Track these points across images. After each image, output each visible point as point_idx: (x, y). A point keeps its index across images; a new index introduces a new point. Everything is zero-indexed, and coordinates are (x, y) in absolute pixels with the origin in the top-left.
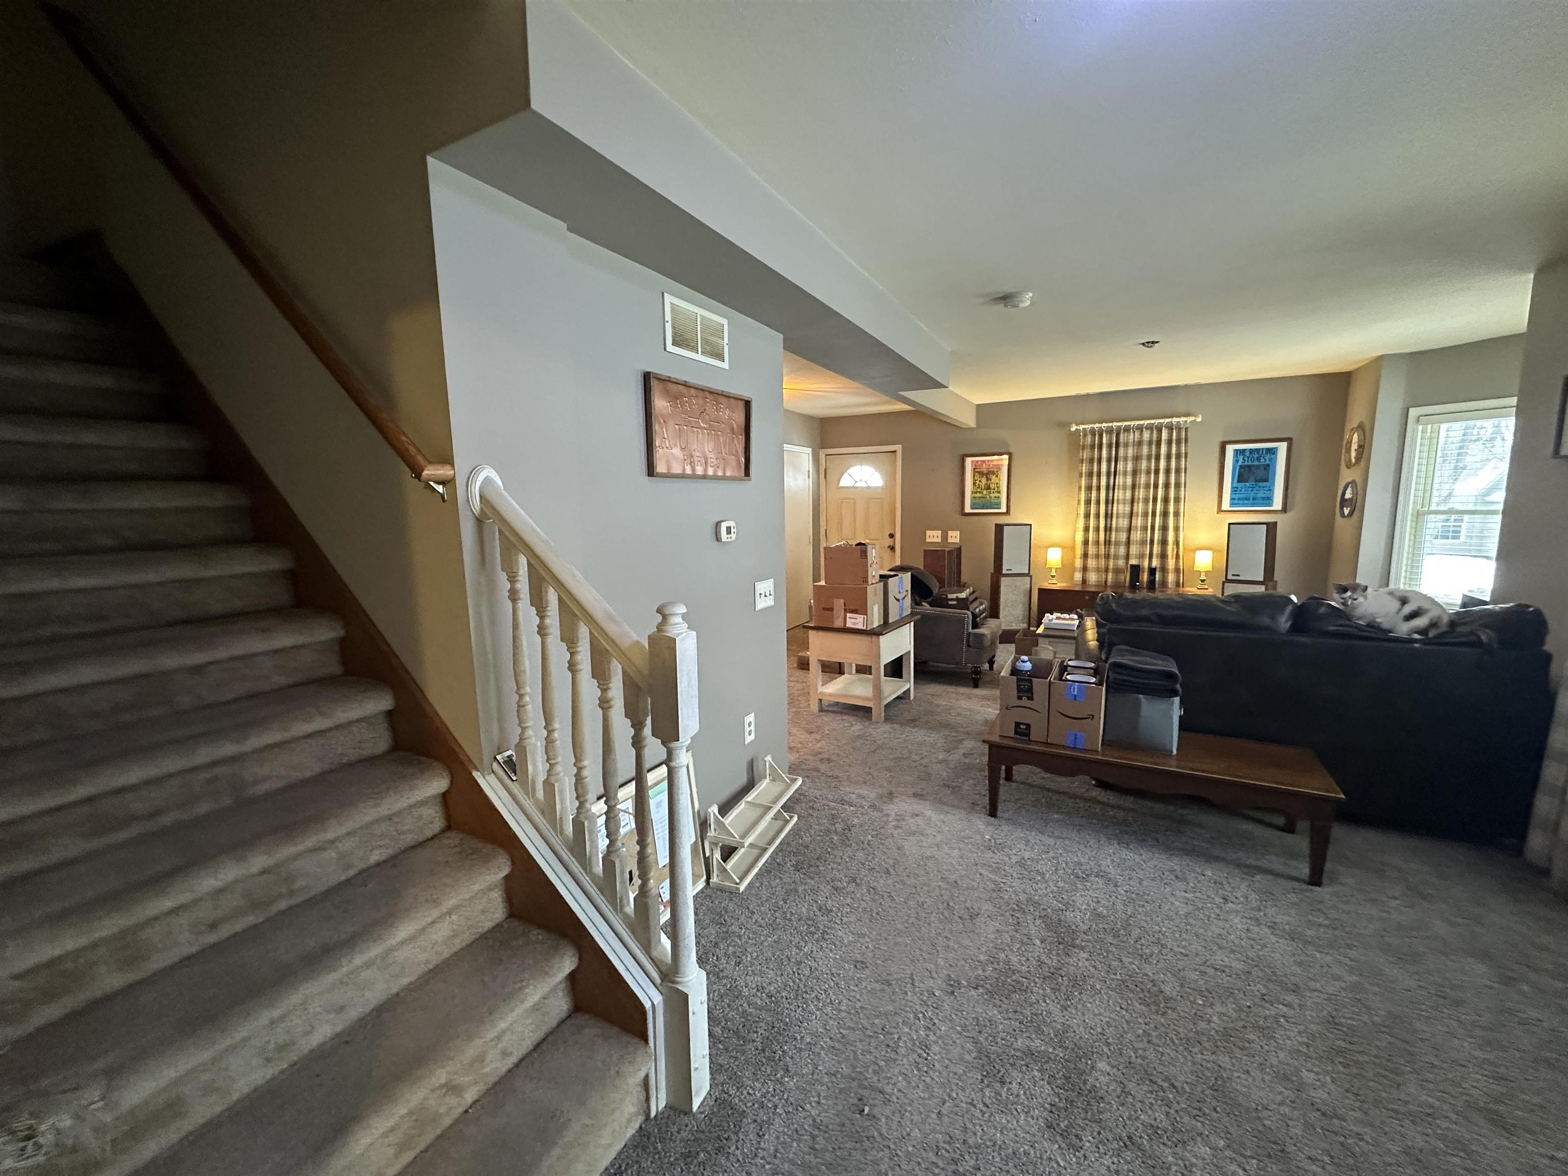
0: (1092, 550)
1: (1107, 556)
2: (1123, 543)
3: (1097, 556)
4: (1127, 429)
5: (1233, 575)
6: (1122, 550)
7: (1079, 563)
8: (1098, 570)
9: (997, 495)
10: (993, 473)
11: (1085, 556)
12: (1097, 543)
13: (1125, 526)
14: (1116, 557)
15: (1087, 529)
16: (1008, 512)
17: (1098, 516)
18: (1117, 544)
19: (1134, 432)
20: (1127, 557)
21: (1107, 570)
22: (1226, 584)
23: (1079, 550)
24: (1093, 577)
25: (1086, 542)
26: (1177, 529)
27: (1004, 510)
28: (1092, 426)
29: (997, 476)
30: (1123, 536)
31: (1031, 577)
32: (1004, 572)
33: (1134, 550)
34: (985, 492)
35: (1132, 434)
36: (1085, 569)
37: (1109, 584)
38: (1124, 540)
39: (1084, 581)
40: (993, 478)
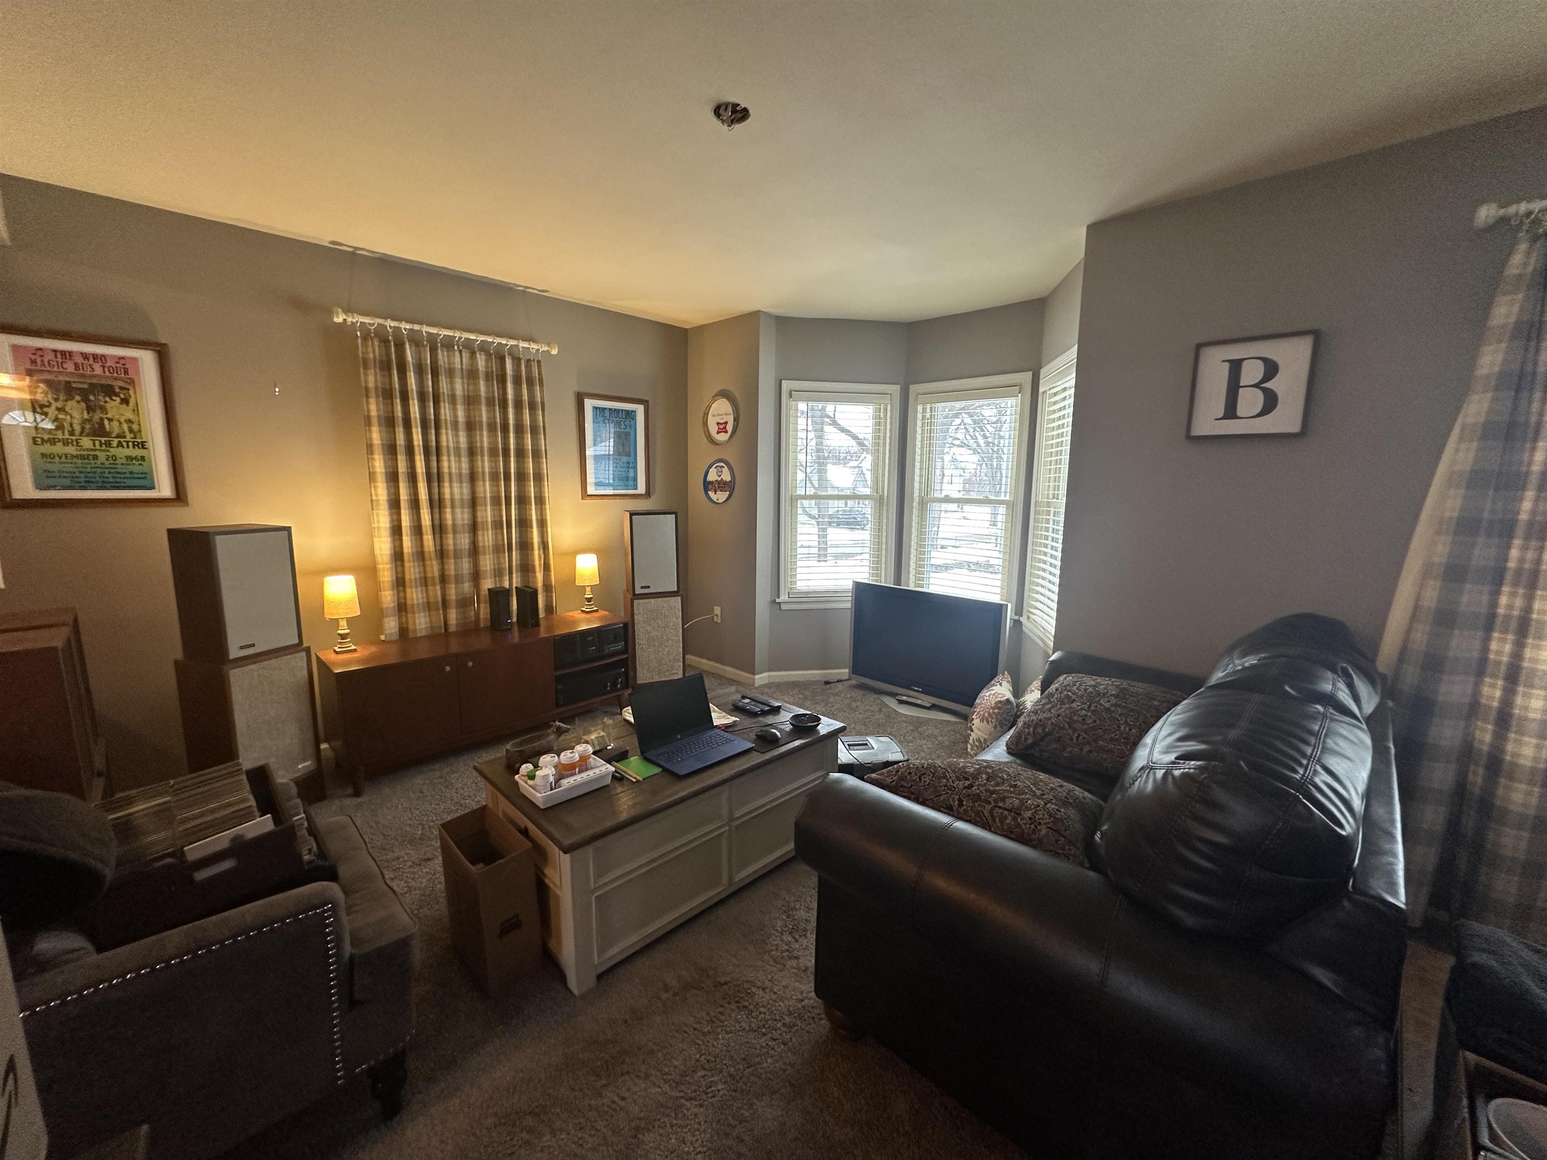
0: (412, 571)
1: (443, 579)
2: (467, 553)
3: (425, 582)
4: (449, 344)
5: (642, 587)
6: (466, 565)
7: (388, 597)
8: (429, 606)
9: (138, 452)
10: (109, 391)
11: (400, 583)
12: (420, 555)
13: (466, 522)
14: (458, 579)
15: (396, 531)
16: (180, 496)
17: (415, 504)
18: (457, 555)
19: (460, 352)
20: (476, 576)
21: (445, 603)
22: (636, 602)
23: (386, 575)
24: (421, 623)
25: (398, 556)
26: (542, 524)
27: (165, 489)
28: (381, 321)
29: (125, 401)
30: (464, 541)
31: (308, 651)
32: (234, 652)
33: (487, 563)
34: (86, 442)
35: (457, 354)
36: (402, 608)
37: (452, 629)
38: (467, 547)
39: (403, 631)
40: (113, 407)
